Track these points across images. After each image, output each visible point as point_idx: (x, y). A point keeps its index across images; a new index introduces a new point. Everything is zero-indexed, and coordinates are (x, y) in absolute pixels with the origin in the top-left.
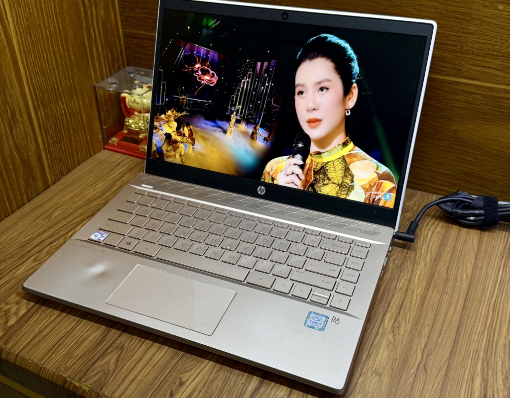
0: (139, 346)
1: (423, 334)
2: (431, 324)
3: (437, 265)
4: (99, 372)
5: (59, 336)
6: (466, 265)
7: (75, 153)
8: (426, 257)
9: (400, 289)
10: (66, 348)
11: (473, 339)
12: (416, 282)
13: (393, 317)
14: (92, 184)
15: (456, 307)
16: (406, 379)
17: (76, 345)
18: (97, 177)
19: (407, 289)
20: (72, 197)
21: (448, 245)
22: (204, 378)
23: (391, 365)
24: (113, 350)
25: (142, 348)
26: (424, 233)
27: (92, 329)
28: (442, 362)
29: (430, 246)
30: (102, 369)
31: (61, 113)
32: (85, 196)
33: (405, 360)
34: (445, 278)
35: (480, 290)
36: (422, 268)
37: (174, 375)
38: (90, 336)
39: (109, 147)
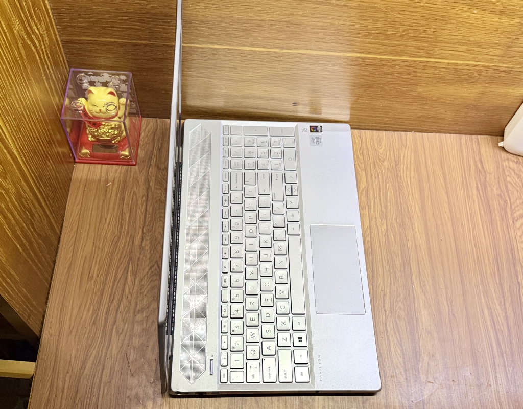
1: (441, 285)
2: (442, 273)
3: (425, 214)
6: (444, 206)
8: (415, 208)
12: (419, 236)
13: (418, 277)
15: (452, 251)
16: (446, 329)
19: (416, 247)
20: (93, 243)
21: (425, 189)
26: (405, 181)
29: (414, 195)
31: (50, 170)
32: (105, 238)
33: (440, 313)
34: (435, 225)
36: (417, 221)
39: (81, 161)
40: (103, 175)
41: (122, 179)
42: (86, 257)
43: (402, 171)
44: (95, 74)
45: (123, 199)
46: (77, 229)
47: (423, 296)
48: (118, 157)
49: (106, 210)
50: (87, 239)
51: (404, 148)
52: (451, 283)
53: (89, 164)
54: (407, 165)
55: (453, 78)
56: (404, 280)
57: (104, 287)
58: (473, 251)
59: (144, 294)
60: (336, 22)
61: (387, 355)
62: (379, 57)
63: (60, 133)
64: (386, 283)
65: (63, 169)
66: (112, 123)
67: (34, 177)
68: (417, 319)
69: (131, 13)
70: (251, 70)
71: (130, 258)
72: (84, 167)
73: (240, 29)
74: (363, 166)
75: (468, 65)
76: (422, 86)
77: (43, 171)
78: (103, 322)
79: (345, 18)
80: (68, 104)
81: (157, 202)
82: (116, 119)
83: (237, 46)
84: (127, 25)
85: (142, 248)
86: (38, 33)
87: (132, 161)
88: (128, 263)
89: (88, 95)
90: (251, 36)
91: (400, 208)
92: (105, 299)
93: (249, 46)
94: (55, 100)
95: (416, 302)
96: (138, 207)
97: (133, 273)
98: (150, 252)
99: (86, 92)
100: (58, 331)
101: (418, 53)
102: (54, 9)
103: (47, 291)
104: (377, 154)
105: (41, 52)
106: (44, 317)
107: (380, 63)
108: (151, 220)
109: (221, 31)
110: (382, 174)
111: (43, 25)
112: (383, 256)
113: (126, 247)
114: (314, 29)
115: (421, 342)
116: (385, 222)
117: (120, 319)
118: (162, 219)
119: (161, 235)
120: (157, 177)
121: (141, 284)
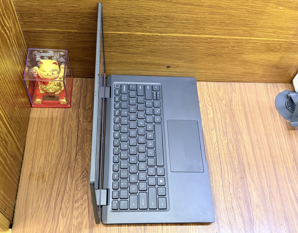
1: (263, 176)
3: (250, 132)
6: (261, 127)
7: (25, 125)
8: (244, 129)
9: (243, 154)
13: (249, 172)
14: (49, 143)
15: (268, 154)
16: (268, 204)
20: (45, 158)
26: (236, 113)
32: (53, 154)
33: (264, 194)
34: (257, 139)
35: (272, 140)
36: (246, 136)
39: (35, 106)
40: (50, 115)
41: (62, 117)
42: (40, 167)
43: (234, 106)
44: (44, 52)
45: (63, 129)
46: (34, 150)
47: (253, 184)
48: (59, 103)
49: (52, 136)
50: (41, 156)
51: (234, 92)
52: (269, 175)
53: (41, 108)
54: (237, 102)
55: (264, 49)
56: (240, 174)
57: (53, 187)
58: (280, 154)
59: (79, 190)
60: (195, 16)
61: (234, 223)
62: (220, 37)
63: (22, 89)
64: (229, 176)
65: (25, 112)
66: (55, 82)
67: (7, 118)
68: (250, 198)
69: (67, 12)
70: (142, 47)
71: (69, 166)
72: (37, 110)
73: (136, 21)
74: (210, 104)
75: (274, 41)
76: (246, 54)
77: (13, 113)
78: (53, 210)
79: (201, 14)
80: (27, 71)
81: (84, 130)
82: (58, 79)
83: (133, 32)
84: (65, 20)
85: (76, 160)
86: (8, 25)
87: (68, 105)
88: (68, 170)
89: (40, 65)
90: (143, 26)
91: (234, 128)
92: (54, 195)
93: (141, 32)
94: (19, 69)
95: (249, 188)
96: (73, 133)
97: (71, 176)
98: (81, 162)
99: (39, 63)
100: (24, 217)
101: (244, 34)
102: (18, 11)
103: (16, 190)
104: (218, 96)
105: (10, 38)
106: (15, 208)
107: (221, 41)
108: (81, 142)
109: (124, 23)
110: (222, 108)
111: (12, 21)
112: (227, 159)
113: (66, 160)
114: (181, 20)
115: (254, 213)
116: (226, 138)
117: (64, 207)
118: (88, 141)
119: (88, 151)
120: (84, 115)
121: (77, 183)
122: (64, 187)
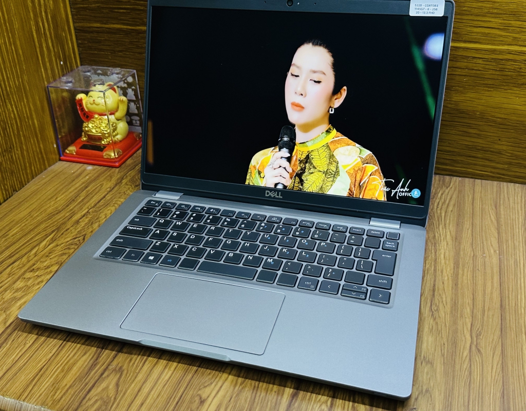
0: (141, 365)
1: (465, 314)
2: (471, 302)
3: (460, 243)
4: (96, 401)
5: (39, 365)
6: (491, 240)
7: (27, 164)
8: (446, 236)
9: (428, 270)
10: (50, 378)
11: (520, 312)
12: (443, 261)
13: (428, 300)
14: (52, 198)
15: (492, 282)
16: (461, 364)
17: (63, 374)
18: (56, 189)
19: (435, 270)
20: (30, 213)
21: (466, 222)
22: (227, 392)
23: (440, 350)
24: (111, 373)
25: (146, 367)
26: (437, 213)
27: (80, 353)
28: (495, 340)
29: (447, 225)
30: (100, 397)
31: (10, 117)
32: (45, 210)
33: (455, 344)
34: (472, 255)
35: (512, 262)
36: (445, 247)
37: (191, 393)
38: (78, 361)
39: (65, 158)
41: (96, 175)
42: (12, 221)
45: (87, 187)
48: (102, 157)
49: (62, 192)
50: (24, 210)
54: (445, 200)
57: (12, 245)
59: (51, 257)
65: (34, 142)
71: (58, 229)
81: (120, 193)
85: (77, 222)
87: (115, 162)
88: (53, 232)
96: (98, 194)
97: (52, 239)
98: (84, 227)
108: (102, 205)
113: (62, 219)
117: (8, 273)
118: (116, 205)
119: (106, 217)
120: (134, 177)
121: (54, 249)
122: (29, 248)
